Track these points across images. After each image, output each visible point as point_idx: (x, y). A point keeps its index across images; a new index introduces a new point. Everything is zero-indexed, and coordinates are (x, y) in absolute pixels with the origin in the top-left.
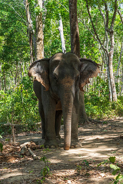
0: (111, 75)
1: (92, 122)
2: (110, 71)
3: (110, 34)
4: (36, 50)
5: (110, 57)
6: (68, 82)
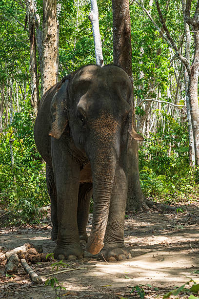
1: (153, 208)
2: (193, 105)
3: (195, 28)
4: (44, 60)
5: (193, 75)
6: (107, 126)
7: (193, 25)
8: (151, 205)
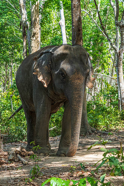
0: (120, 78)
1: (95, 133)
3: (121, 28)
4: (31, 48)
5: (120, 56)
6: (79, 79)
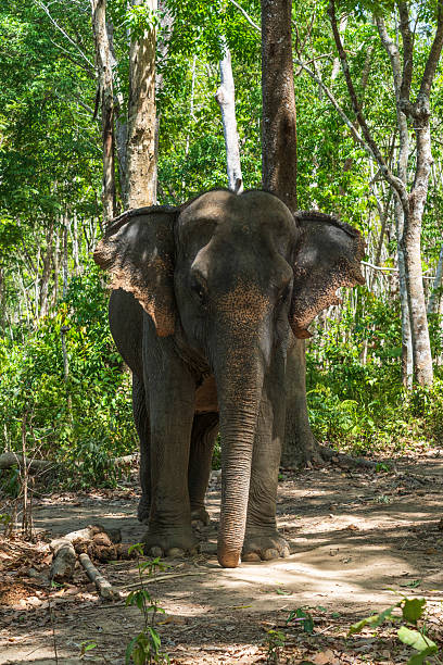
0: (412, 282)
1: (332, 463)
2: (411, 267)
3: (417, 123)
4: (129, 177)
5: (412, 212)
6: (247, 306)
7: (415, 117)
8: (328, 457)
